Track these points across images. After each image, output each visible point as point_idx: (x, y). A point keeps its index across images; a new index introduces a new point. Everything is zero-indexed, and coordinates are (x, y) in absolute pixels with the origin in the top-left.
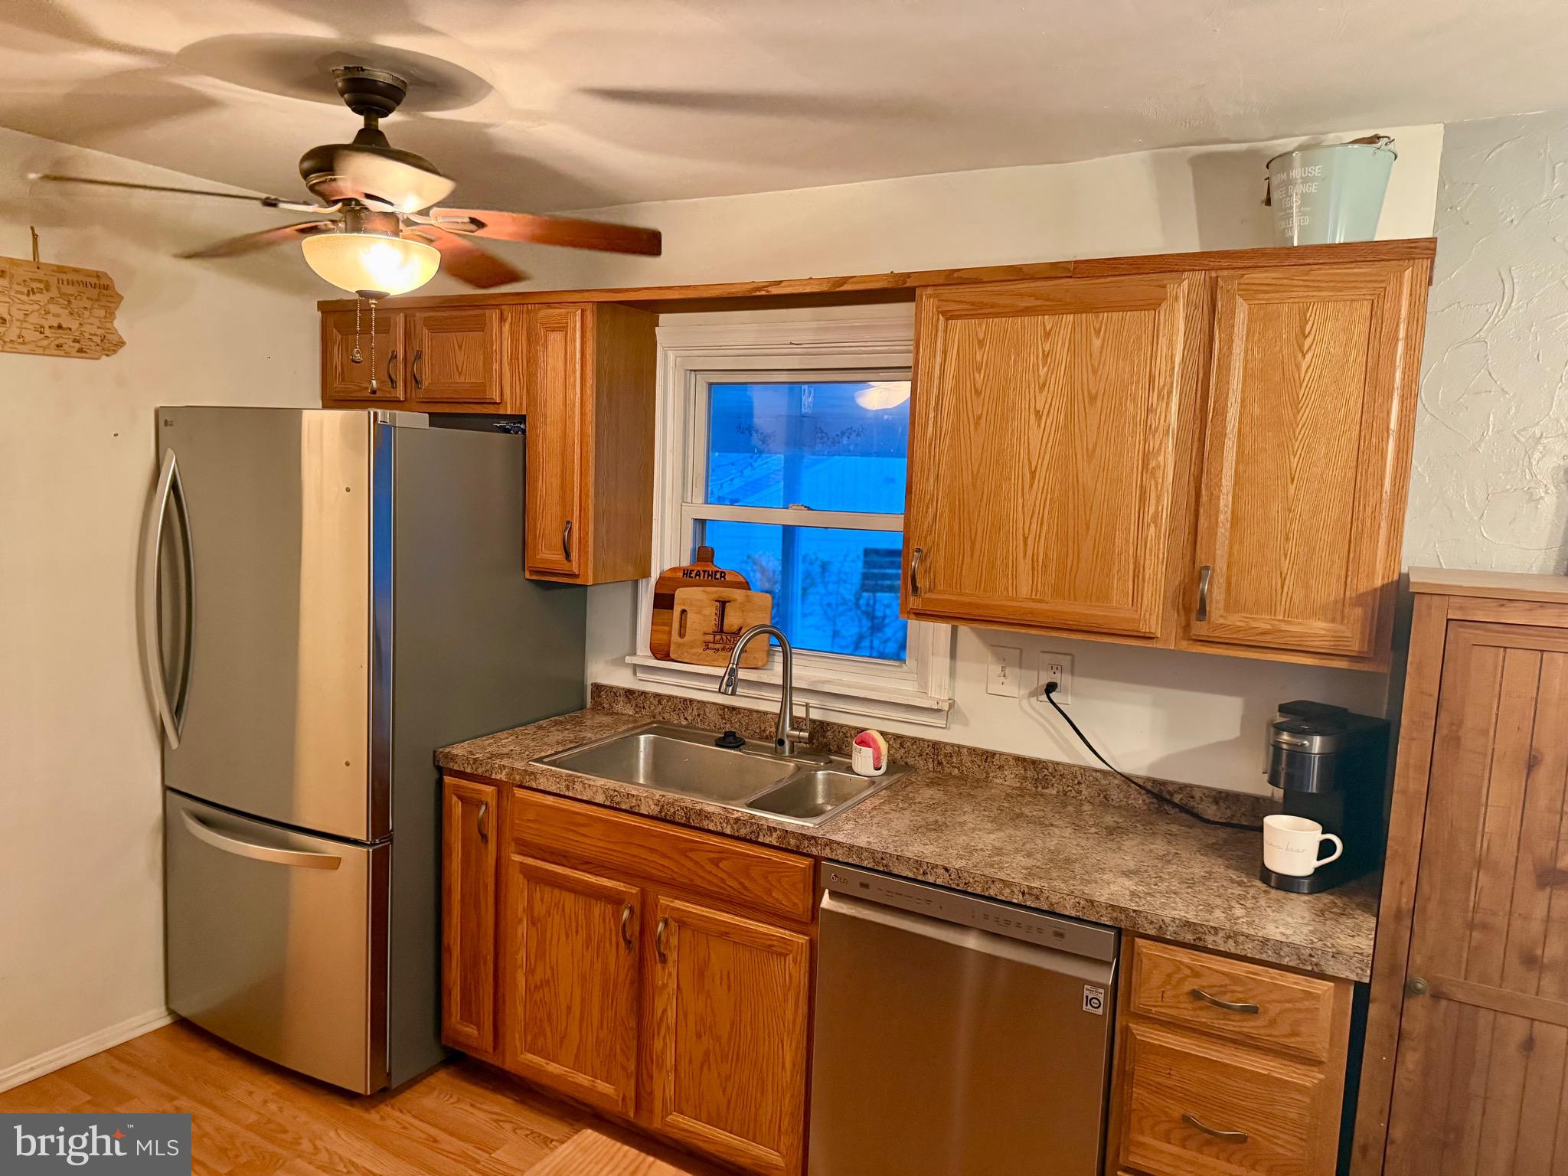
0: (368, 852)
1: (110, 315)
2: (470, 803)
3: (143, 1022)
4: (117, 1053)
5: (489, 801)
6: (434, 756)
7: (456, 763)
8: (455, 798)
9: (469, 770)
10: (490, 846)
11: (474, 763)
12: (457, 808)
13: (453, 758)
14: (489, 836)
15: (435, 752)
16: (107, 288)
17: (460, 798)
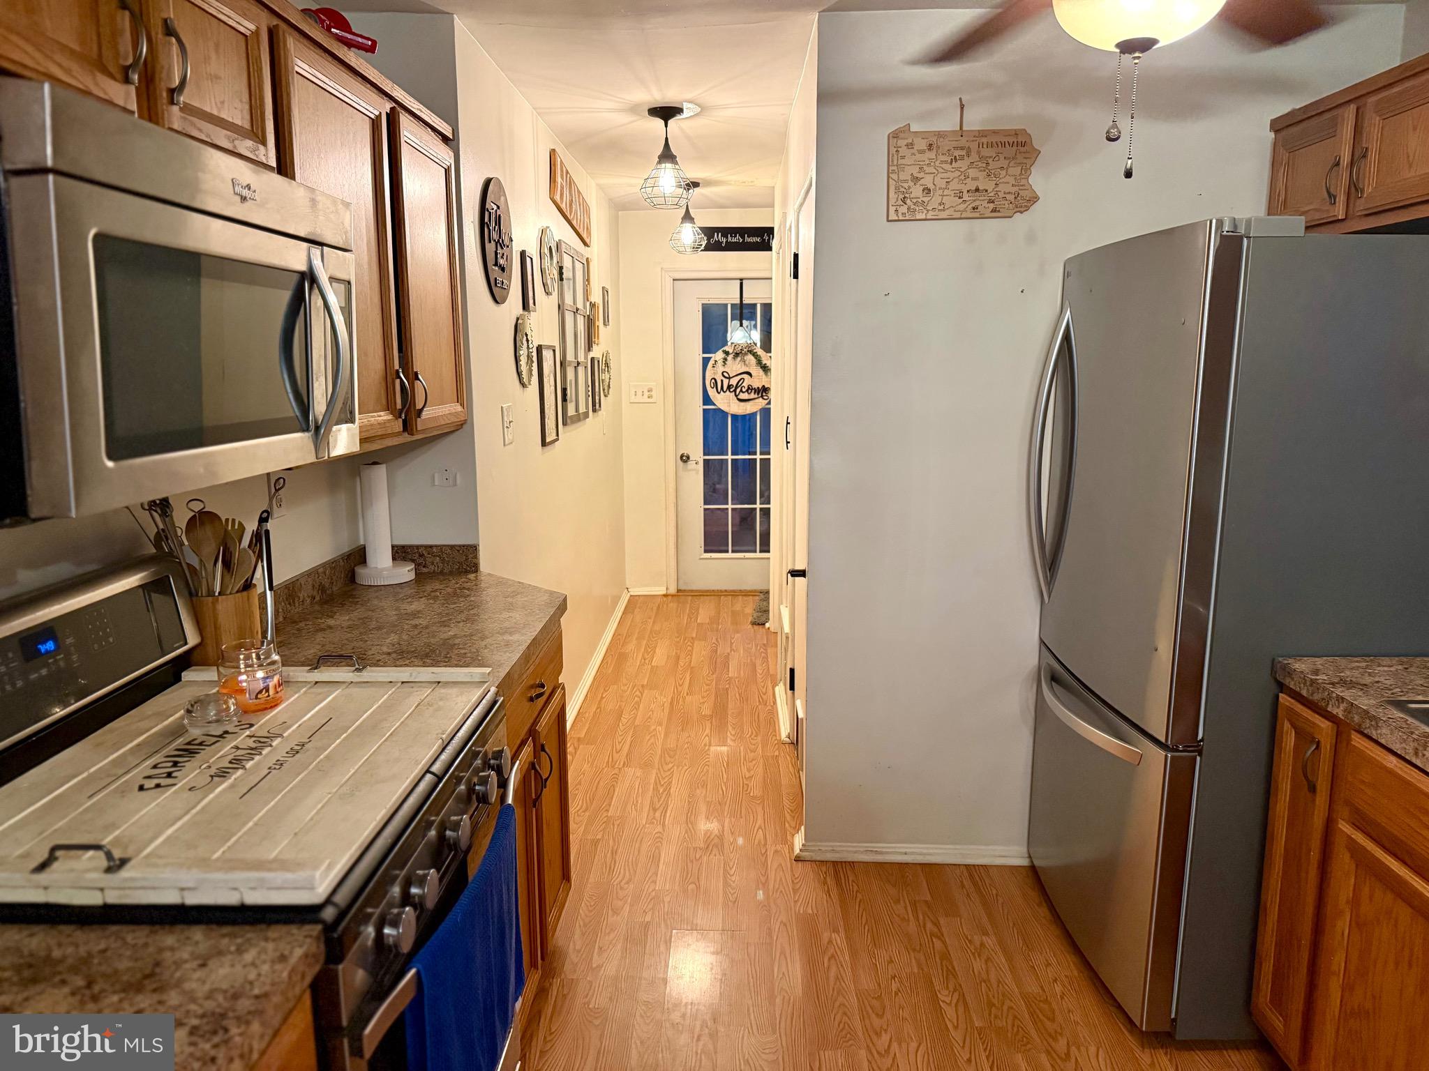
0: (1166, 756)
1: (1026, 171)
2: (1305, 736)
3: (1003, 854)
4: (972, 871)
5: (1322, 740)
6: (1273, 664)
7: (1293, 679)
8: (1287, 725)
9: (1304, 693)
10: (1318, 799)
11: (1311, 685)
12: (1289, 739)
13: (1290, 673)
14: (1318, 787)
15: (1273, 660)
16: (1023, 145)
17: (1293, 725)
